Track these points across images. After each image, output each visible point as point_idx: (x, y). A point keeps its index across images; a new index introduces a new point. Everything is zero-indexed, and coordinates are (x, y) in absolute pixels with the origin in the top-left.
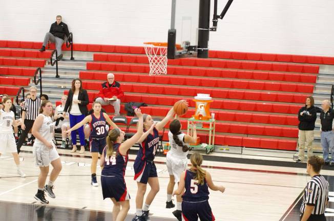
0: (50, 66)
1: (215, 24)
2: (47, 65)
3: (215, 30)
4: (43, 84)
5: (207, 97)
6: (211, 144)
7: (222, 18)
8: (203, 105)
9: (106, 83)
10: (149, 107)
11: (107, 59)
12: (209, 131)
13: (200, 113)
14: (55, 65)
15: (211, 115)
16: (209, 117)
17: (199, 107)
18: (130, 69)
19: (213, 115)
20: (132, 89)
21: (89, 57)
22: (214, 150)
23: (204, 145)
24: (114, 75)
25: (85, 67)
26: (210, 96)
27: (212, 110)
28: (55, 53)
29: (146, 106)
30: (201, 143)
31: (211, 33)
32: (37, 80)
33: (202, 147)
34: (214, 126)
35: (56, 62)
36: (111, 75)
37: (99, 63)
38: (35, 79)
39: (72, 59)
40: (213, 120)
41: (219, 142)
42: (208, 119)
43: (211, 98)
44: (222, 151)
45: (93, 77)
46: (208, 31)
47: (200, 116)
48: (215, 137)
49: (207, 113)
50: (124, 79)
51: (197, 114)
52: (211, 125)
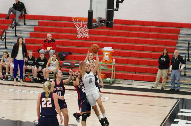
0: (11, 29)
1: (118, 6)
2: (9, 28)
3: (118, 10)
4: (7, 40)
5: (110, 49)
6: (113, 78)
7: (122, 3)
8: (108, 54)
9: (46, 40)
10: (73, 55)
11: (47, 24)
12: (111, 70)
13: (106, 59)
14: (14, 28)
15: (112, 60)
16: (112, 61)
17: (105, 55)
18: (61, 31)
19: (114, 60)
20: (63, 44)
21: (35, 23)
22: (115, 82)
23: (108, 79)
24: (52, 35)
25: (33, 30)
26: (112, 48)
27: (113, 57)
28: (14, 21)
29: (72, 54)
30: (106, 78)
31: (115, 12)
32: (3, 37)
33: (107, 80)
34: (115, 67)
35: (15, 26)
36: (49, 35)
37: (42, 27)
38: (2, 37)
39: (25, 24)
40: (114, 63)
41: (118, 77)
42: (111, 63)
43: (113, 49)
44: (119, 83)
45: (38, 36)
46: (113, 10)
47: (106, 61)
48: (115, 74)
49: (110, 59)
50: (57, 37)
51: (104, 60)
52: (112, 66)
